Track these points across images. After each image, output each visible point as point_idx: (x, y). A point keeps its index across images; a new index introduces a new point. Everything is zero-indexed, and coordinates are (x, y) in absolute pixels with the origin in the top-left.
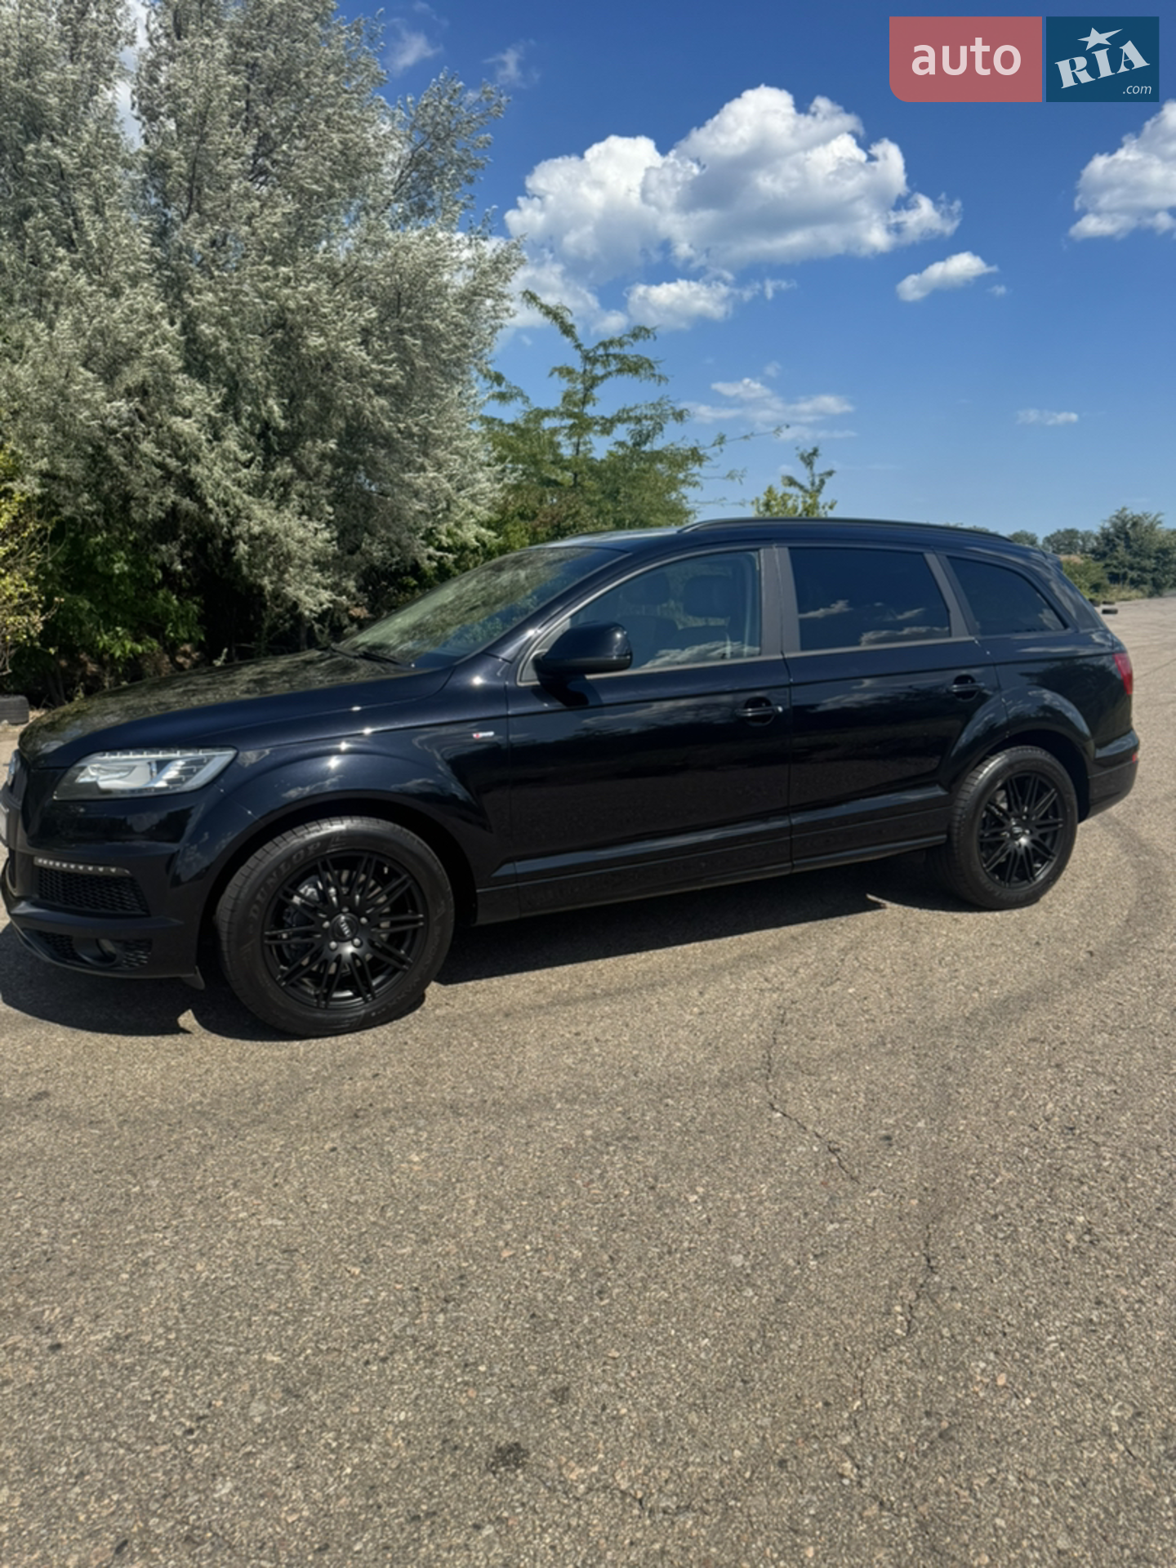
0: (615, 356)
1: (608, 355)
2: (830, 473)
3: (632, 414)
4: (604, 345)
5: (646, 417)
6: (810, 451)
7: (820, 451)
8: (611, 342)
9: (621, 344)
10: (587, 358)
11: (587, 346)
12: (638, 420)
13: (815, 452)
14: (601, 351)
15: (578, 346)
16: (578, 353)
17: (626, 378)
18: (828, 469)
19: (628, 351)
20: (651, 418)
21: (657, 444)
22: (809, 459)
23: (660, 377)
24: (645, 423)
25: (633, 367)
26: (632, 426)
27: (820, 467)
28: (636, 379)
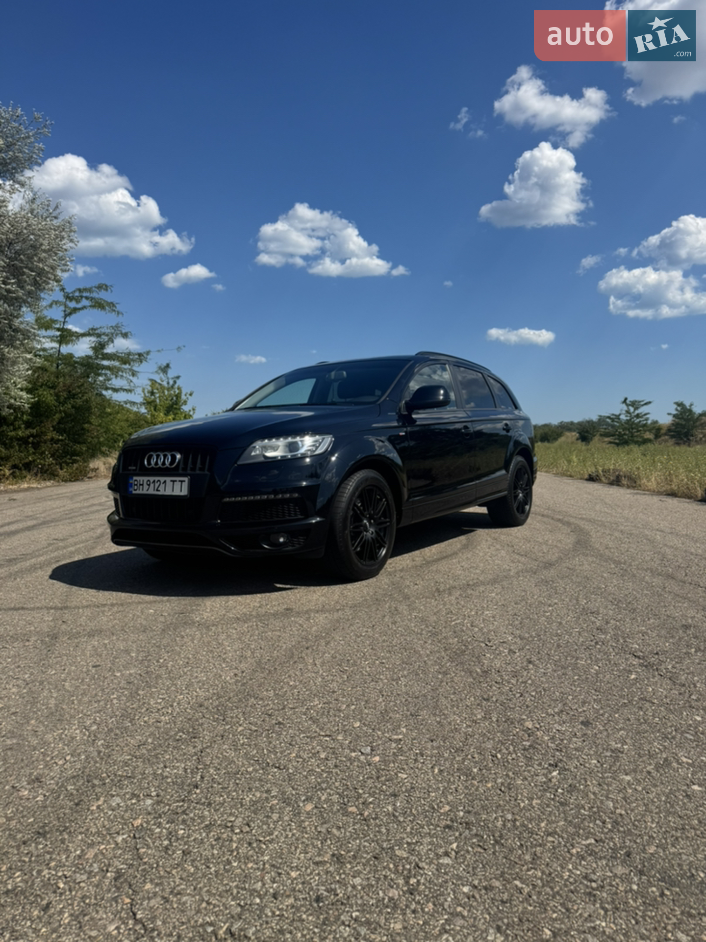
0: (87, 298)
1: (82, 297)
2: (178, 377)
3: (96, 332)
4: (80, 290)
5: (104, 334)
6: (165, 364)
7: (171, 365)
8: (85, 290)
9: (89, 290)
10: (68, 297)
11: (69, 290)
12: (99, 336)
13: (168, 366)
14: (77, 294)
15: (63, 290)
16: (62, 293)
17: (96, 312)
18: (176, 375)
19: (94, 295)
20: (107, 335)
21: (109, 349)
22: (165, 369)
23: (118, 313)
24: (103, 337)
25: (99, 305)
26: (93, 339)
27: (171, 373)
28: (103, 312)
